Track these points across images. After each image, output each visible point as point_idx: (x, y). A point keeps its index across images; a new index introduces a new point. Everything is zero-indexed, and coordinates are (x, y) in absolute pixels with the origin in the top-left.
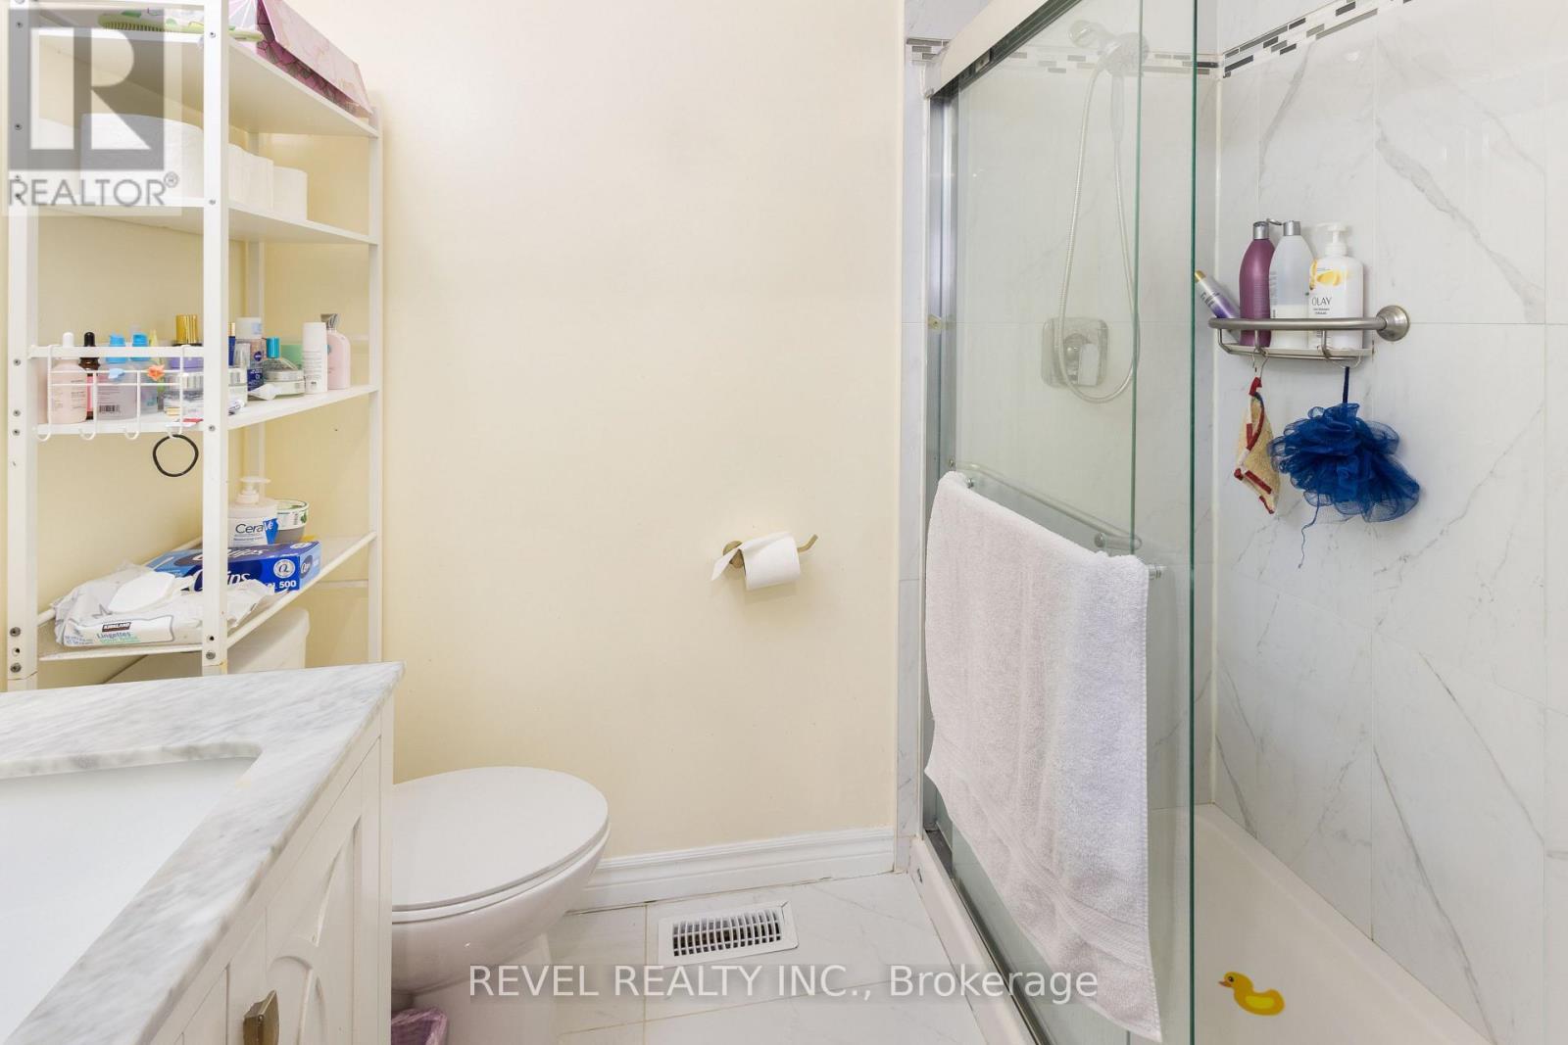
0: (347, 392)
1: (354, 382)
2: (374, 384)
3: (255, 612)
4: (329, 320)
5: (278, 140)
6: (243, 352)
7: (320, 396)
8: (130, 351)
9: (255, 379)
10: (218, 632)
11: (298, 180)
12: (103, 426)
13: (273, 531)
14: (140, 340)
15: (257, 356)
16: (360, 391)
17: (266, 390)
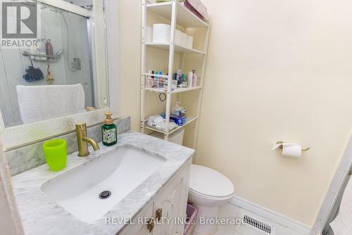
0: (195, 88)
1: (197, 85)
2: (201, 86)
3: (174, 129)
4: (194, 72)
5: (189, 29)
6: (178, 77)
7: (190, 88)
8: (159, 75)
9: (179, 83)
10: (167, 131)
11: (191, 38)
12: (154, 89)
13: (180, 113)
14: (161, 74)
15: (180, 78)
16: (198, 87)
17: (181, 85)
